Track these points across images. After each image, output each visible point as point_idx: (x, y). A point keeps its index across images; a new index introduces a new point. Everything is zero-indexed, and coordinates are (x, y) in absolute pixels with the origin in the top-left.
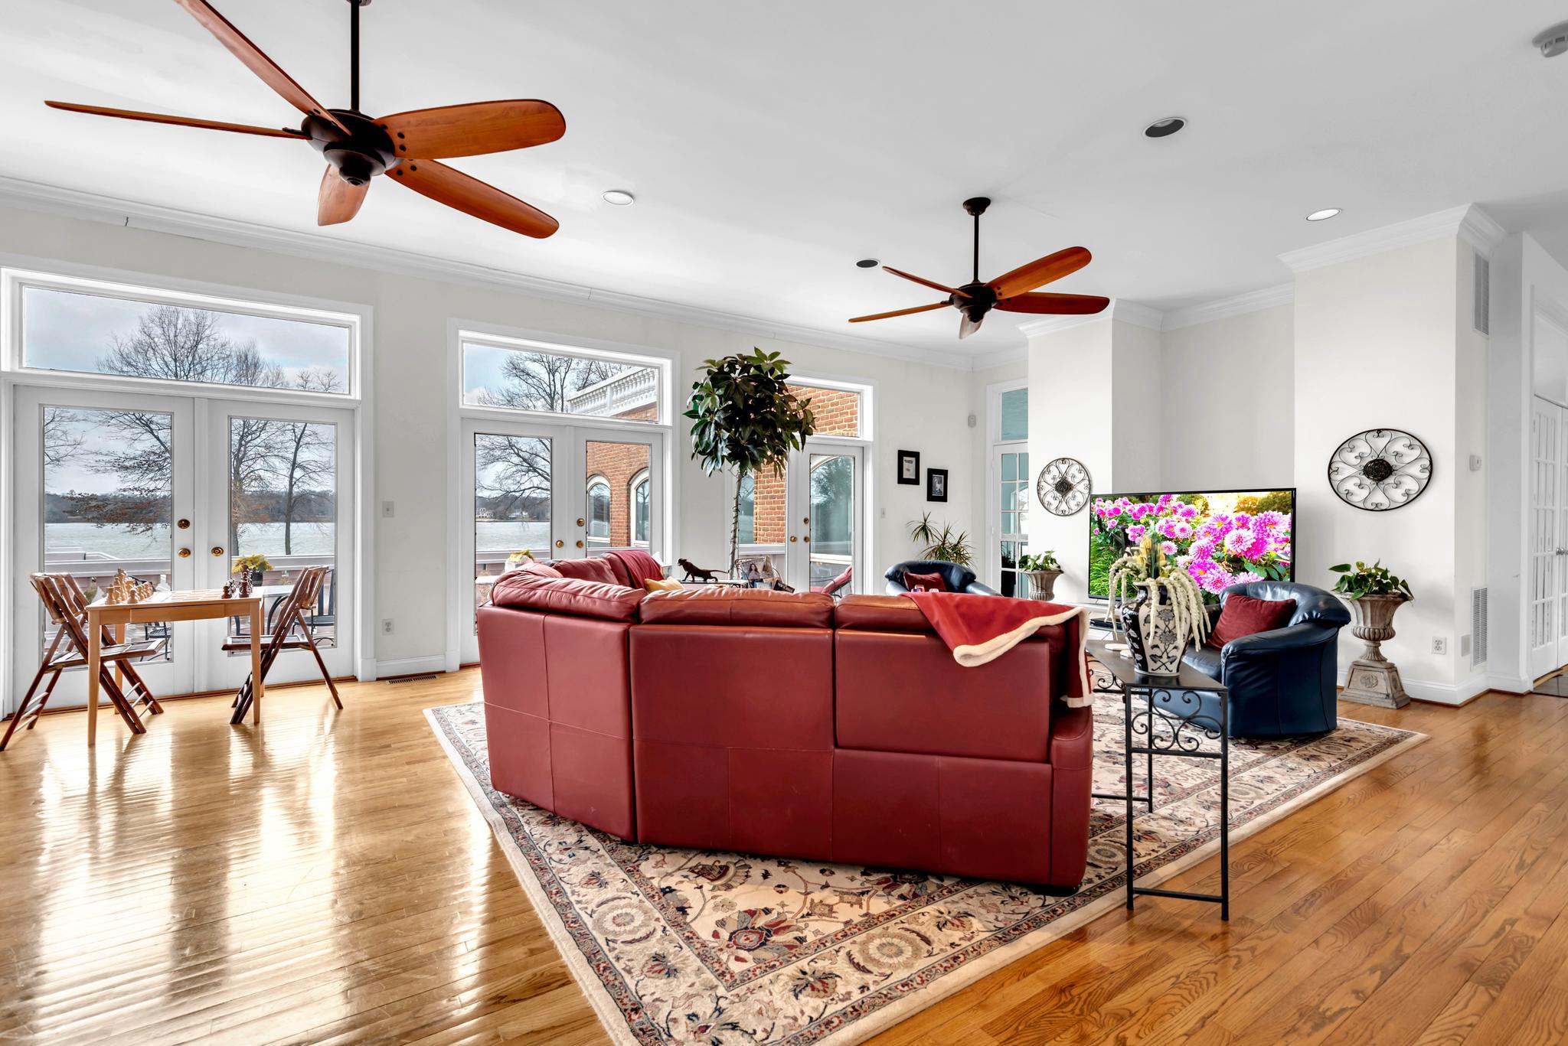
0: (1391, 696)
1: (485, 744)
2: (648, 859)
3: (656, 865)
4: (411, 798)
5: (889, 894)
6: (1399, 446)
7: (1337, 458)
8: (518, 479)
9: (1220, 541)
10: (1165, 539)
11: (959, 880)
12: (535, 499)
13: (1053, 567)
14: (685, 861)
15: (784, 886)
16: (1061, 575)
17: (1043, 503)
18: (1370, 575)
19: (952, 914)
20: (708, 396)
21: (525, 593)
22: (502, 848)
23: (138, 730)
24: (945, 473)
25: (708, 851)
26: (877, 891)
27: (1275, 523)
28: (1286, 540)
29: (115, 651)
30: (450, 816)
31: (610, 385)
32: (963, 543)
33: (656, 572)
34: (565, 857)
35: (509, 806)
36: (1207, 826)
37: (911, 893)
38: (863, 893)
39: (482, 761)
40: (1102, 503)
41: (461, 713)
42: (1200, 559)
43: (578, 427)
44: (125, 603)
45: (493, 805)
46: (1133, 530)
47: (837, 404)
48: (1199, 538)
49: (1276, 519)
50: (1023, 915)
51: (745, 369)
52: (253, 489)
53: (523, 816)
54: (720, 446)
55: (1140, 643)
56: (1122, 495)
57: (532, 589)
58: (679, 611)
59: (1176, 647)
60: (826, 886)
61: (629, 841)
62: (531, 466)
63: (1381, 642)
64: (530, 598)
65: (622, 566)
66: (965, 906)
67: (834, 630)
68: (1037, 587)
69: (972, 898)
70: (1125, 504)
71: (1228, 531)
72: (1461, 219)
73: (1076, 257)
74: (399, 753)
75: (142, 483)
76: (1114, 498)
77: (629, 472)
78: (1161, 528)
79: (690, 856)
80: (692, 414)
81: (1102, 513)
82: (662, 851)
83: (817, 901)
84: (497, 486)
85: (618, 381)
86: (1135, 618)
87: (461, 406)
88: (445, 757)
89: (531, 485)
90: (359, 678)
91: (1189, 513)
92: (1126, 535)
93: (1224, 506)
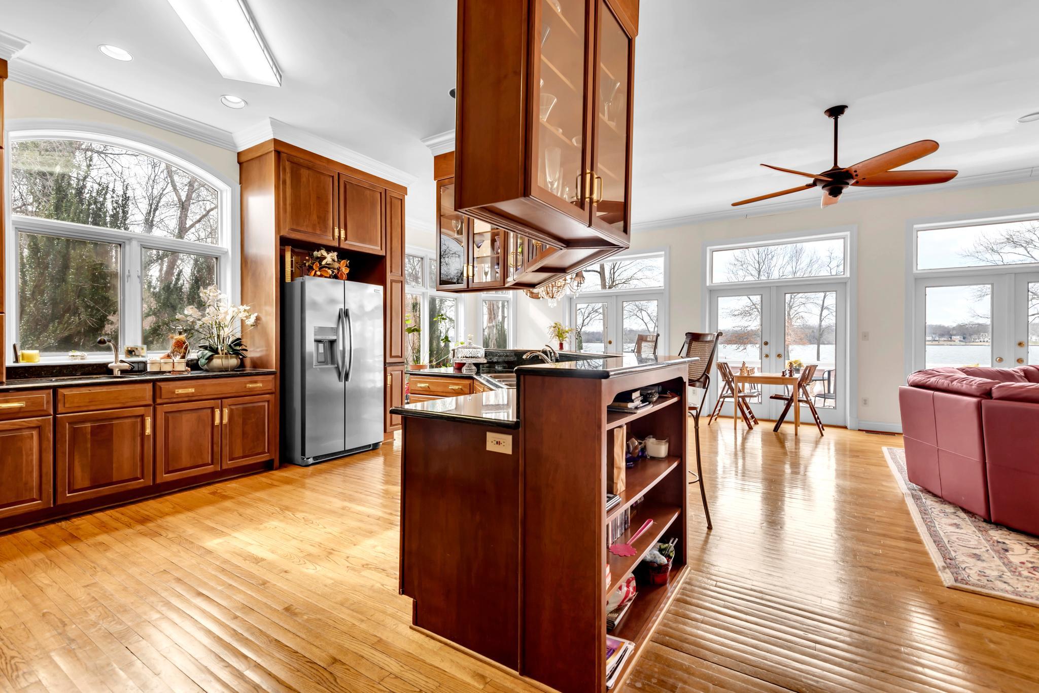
2: (997, 531)
3: (1002, 534)
14: (1025, 539)
21: (925, 379)
23: (751, 428)
29: (741, 394)
34: (942, 515)
35: (917, 490)
43: (1018, 273)
44: (746, 375)
52: (798, 324)
53: (924, 496)
61: (988, 520)
64: (927, 382)
74: (864, 460)
82: (1011, 532)
87: (915, 271)
90: (848, 427)
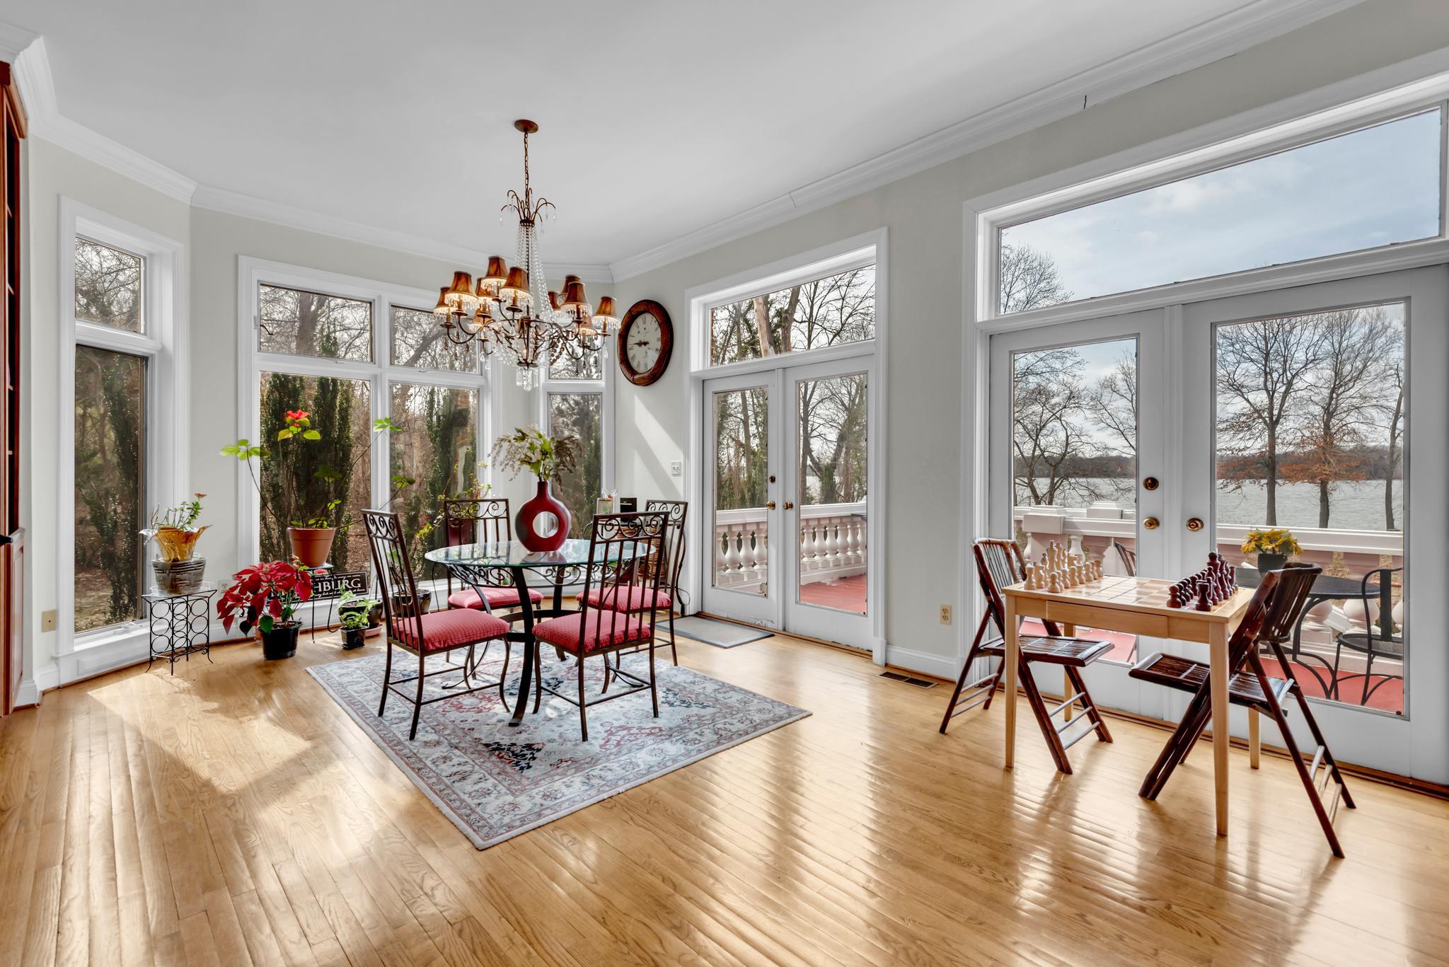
75: (1233, 443)
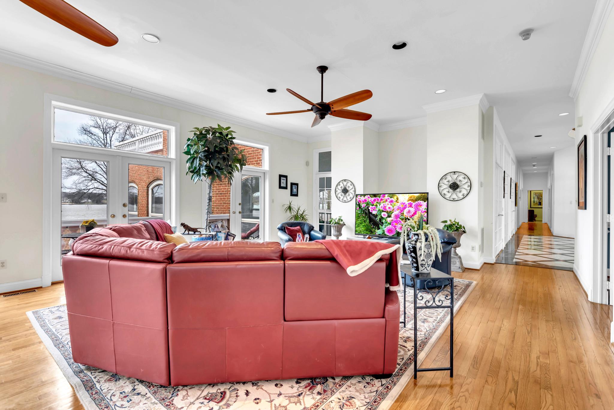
0: (460, 268)
1: (68, 331)
2: (178, 395)
3: (183, 398)
4: (15, 374)
5: (312, 393)
6: (461, 178)
7: (441, 182)
8: (86, 184)
9: (403, 212)
10: (383, 211)
11: (342, 377)
12: (96, 193)
13: (341, 223)
14: (200, 392)
15: (258, 399)
16: (345, 226)
17: (337, 197)
18: (454, 224)
19: (345, 399)
20: (195, 145)
21: (96, 247)
22: (82, 402)
24: (297, 184)
25: (212, 384)
26: (306, 392)
27: (421, 205)
28: (425, 212)
30: (43, 384)
31: (138, 140)
32: (305, 214)
33: (169, 229)
34: (125, 403)
35: (85, 372)
36: (427, 331)
37: (323, 390)
38: (299, 395)
39: (66, 343)
40: (360, 197)
41: (52, 312)
42: (395, 219)
43: (125, 157)
45: (74, 372)
46: (372, 208)
47: (251, 154)
48: (395, 211)
49: (422, 204)
50: (375, 392)
51: (214, 133)
53: (95, 378)
54: (201, 169)
55: (416, 259)
56: (367, 195)
57: (100, 245)
58: (197, 255)
59: (431, 260)
60: (280, 394)
61: (166, 386)
62: (93, 177)
63: (457, 248)
64: (99, 250)
65: (151, 227)
66: (349, 393)
67: (284, 261)
68: (336, 231)
69: (350, 387)
70: (369, 198)
71: (405, 208)
72: (480, 99)
73: (366, 95)
74: (8, 343)
76: (364, 195)
77: (148, 182)
78: (381, 207)
79: (203, 389)
80: (188, 153)
81: (360, 201)
82: (185, 388)
83: (277, 405)
84: (74, 187)
85: (142, 138)
86: (414, 248)
87: (52, 142)
88: (41, 342)
89: (94, 187)
91: (392, 201)
92: (369, 210)
93: (404, 199)
